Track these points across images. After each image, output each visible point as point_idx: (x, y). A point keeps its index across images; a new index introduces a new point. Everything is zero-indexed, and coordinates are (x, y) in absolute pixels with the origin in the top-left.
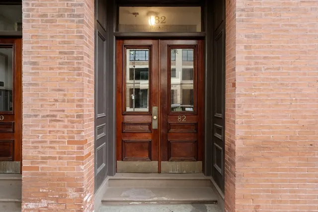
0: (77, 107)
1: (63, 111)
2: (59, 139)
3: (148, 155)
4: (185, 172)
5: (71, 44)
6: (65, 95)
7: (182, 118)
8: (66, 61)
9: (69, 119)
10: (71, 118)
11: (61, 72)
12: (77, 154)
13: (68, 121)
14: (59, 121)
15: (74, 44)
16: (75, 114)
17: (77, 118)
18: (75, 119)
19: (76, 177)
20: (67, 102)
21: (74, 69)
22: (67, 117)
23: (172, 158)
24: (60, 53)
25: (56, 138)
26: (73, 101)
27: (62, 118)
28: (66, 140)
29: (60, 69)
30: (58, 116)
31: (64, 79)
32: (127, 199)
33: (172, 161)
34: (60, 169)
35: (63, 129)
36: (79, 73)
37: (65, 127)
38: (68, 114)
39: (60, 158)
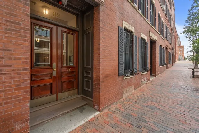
0: (23, 63)
1: (10, 66)
2: (5, 88)
3: (50, 92)
4: (70, 96)
5: (18, 17)
6: (11, 54)
7: (69, 69)
8: (13, 28)
9: (16, 72)
10: (18, 71)
11: (7, 36)
12: (24, 96)
13: (15, 73)
14: (5, 74)
15: (21, 18)
16: (22, 69)
17: (23, 71)
18: (22, 71)
19: (22, 113)
20: (14, 59)
21: (21, 36)
22: (14, 70)
23: (63, 91)
24: (7, 21)
25: (2, 88)
26: (20, 59)
27: (8, 71)
28: (13, 88)
29: (6, 33)
30: (4, 70)
31: (11, 42)
32: (44, 121)
33: (64, 92)
34: (6, 111)
35: (10, 80)
36: (25, 39)
37: (11, 78)
38: (15, 68)
39: (6, 103)
